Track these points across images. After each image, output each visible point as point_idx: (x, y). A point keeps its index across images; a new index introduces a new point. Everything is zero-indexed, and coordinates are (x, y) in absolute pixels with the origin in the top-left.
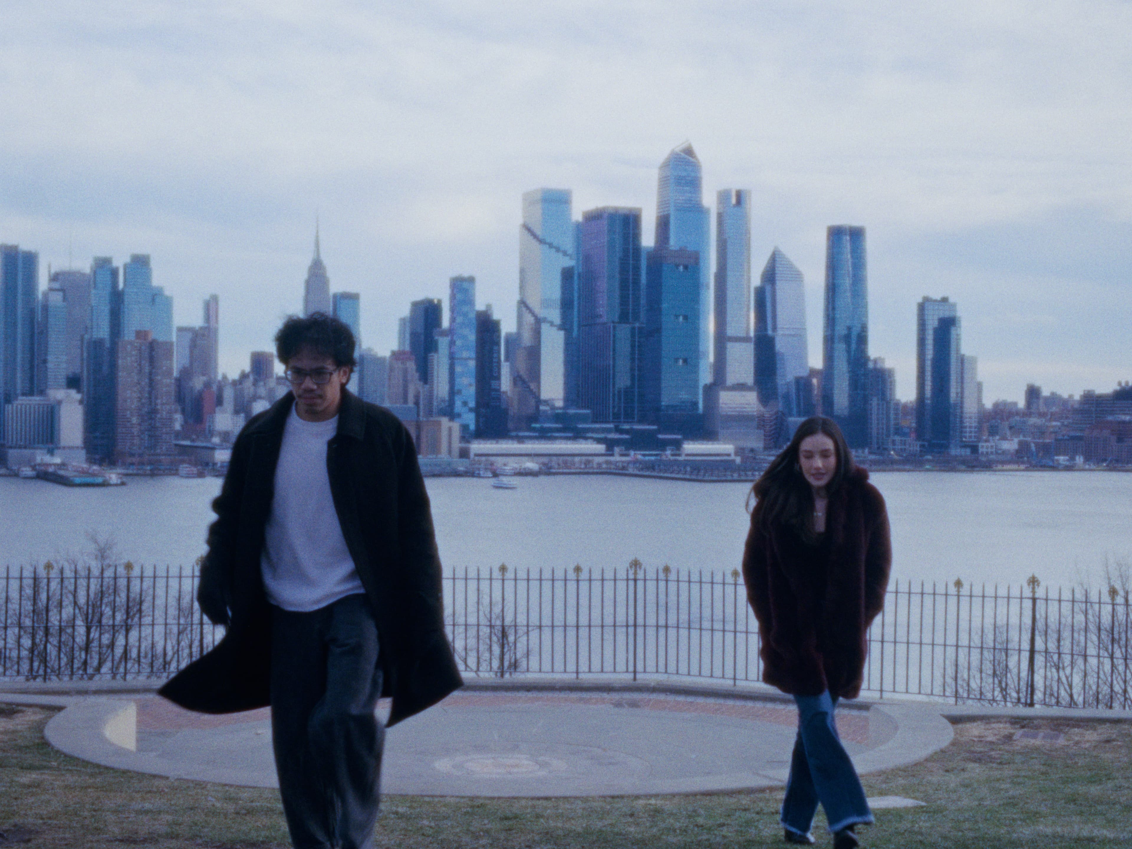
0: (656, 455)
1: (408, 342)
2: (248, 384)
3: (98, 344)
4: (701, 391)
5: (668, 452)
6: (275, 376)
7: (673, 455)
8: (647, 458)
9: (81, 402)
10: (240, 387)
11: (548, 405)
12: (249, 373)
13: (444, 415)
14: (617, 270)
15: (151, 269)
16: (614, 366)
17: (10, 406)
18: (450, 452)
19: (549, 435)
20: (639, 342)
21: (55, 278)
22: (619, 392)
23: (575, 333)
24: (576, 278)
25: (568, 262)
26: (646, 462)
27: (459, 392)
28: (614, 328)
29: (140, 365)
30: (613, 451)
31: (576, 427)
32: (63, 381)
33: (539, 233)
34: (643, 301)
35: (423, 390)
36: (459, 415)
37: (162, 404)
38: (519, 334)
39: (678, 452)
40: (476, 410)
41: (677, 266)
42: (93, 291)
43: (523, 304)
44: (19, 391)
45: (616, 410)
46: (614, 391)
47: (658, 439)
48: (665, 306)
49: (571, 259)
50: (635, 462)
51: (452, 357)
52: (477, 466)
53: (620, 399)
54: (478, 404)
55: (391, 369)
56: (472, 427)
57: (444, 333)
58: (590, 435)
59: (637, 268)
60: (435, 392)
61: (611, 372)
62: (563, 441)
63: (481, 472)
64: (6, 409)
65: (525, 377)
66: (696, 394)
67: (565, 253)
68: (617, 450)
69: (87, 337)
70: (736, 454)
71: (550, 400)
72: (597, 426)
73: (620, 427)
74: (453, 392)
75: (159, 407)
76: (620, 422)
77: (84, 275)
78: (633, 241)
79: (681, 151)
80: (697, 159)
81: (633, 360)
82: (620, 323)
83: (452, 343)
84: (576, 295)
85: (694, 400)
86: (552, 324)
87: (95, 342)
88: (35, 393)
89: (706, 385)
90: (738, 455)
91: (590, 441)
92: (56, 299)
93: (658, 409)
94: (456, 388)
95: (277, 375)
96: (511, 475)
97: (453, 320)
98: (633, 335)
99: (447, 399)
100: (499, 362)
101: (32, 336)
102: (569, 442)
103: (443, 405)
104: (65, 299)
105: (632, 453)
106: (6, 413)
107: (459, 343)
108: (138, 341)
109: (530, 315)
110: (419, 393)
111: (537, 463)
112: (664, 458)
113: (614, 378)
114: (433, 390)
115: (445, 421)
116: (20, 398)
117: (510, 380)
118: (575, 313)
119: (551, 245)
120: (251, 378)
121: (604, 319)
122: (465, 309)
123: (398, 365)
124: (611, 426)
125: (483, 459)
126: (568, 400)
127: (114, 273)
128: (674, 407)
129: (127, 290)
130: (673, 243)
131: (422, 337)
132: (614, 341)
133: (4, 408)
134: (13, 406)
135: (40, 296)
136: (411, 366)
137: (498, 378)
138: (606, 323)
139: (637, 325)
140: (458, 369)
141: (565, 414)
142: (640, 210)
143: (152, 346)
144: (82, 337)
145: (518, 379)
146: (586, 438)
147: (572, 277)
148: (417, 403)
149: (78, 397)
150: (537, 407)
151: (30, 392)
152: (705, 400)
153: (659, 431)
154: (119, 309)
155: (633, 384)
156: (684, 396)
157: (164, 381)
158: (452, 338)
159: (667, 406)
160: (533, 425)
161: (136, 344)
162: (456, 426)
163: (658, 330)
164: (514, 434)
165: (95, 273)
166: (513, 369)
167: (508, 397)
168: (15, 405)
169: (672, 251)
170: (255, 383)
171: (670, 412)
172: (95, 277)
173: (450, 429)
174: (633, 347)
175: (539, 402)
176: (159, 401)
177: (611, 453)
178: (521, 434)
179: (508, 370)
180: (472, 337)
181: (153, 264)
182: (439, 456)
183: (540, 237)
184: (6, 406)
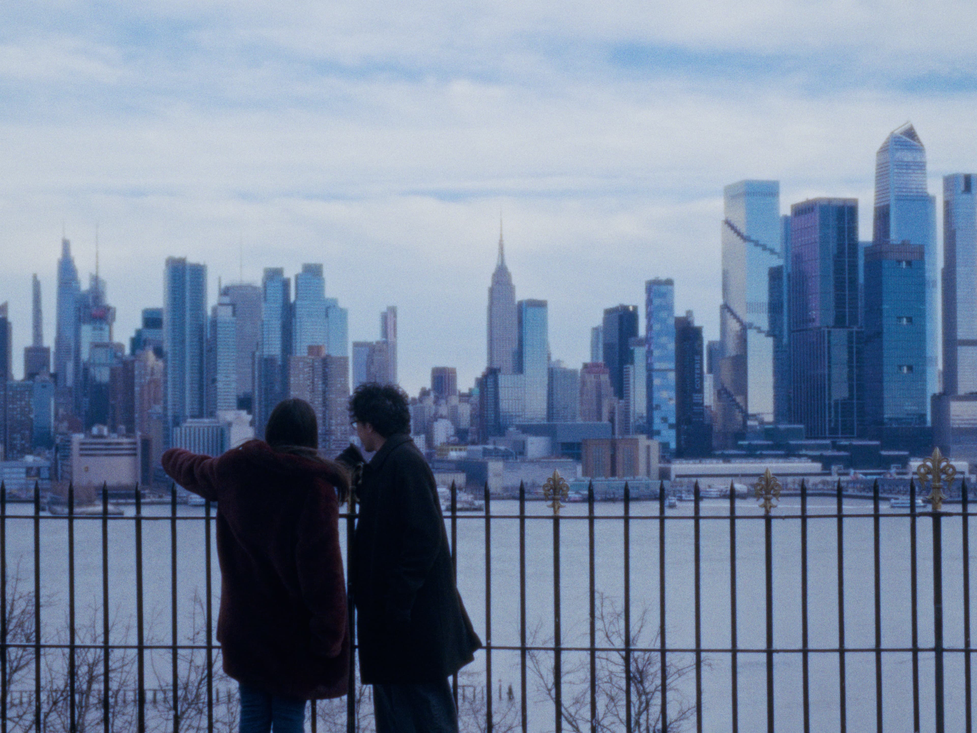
0: (879, 474)
1: (601, 353)
2: (430, 401)
3: (269, 361)
4: (929, 401)
5: (893, 470)
6: (458, 393)
7: (898, 474)
8: (869, 477)
9: (252, 423)
10: (421, 405)
11: (756, 419)
12: (429, 390)
13: (642, 433)
14: (832, 268)
15: (323, 279)
16: (829, 375)
17: (179, 429)
18: (648, 473)
19: (758, 452)
20: (857, 348)
21: (225, 292)
22: (836, 404)
23: (785, 340)
24: (785, 279)
25: (777, 262)
26: (866, 482)
27: (658, 407)
28: (829, 332)
29: (313, 382)
30: (830, 469)
31: (788, 443)
32: (233, 401)
33: (743, 230)
34: (861, 303)
35: (618, 404)
36: (658, 433)
37: (337, 425)
38: (723, 343)
39: (904, 471)
40: (677, 426)
41: (899, 262)
42: (263, 305)
43: (726, 308)
44: (188, 412)
45: (832, 425)
46: (830, 404)
47: (880, 455)
48: (885, 307)
49: (779, 257)
50: (855, 482)
51: (650, 370)
52: (678, 488)
53: (836, 412)
54: (678, 419)
55: (584, 383)
56: (673, 445)
57: (641, 343)
58: (804, 452)
59: (854, 267)
60: (632, 408)
61: (827, 383)
62: (774, 460)
63: (683, 495)
64: (174, 433)
65: (730, 389)
66: (924, 404)
67: (772, 251)
68: (834, 468)
69: (257, 353)
70: (971, 472)
71: (759, 414)
72: (813, 442)
73: (838, 443)
74: (651, 407)
75: (333, 428)
76: (838, 438)
77: (255, 288)
78: (848, 236)
79: (901, 134)
80: (919, 142)
81: (850, 367)
82: (834, 327)
83: (649, 353)
84: (785, 297)
85: (923, 412)
86: (759, 330)
87: (266, 360)
88: (205, 415)
89: (935, 395)
90: (974, 473)
91: (803, 459)
92: (226, 313)
93: (881, 423)
94: (655, 403)
95: (459, 392)
96: (716, 498)
97: (649, 328)
98: (850, 341)
99: (645, 415)
100: (701, 374)
101: (201, 354)
102: (781, 460)
103: (641, 422)
104: (234, 313)
105: (852, 471)
106: (175, 435)
107: (656, 353)
108: (310, 357)
109: (735, 321)
110: (614, 408)
111: (745, 484)
112: (888, 476)
113: (830, 389)
114: (629, 406)
115: (643, 440)
116: (189, 420)
117: (714, 394)
118: (785, 319)
119: (757, 244)
120: (432, 395)
121: (817, 324)
122: (663, 314)
123: (591, 379)
124: (828, 442)
125: (686, 480)
126: (777, 413)
127: (286, 284)
128: (897, 420)
129: (298, 303)
130: (894, 237)
131: (617, 348)
132: (829, 347)
133: (173, 431)
134: (181, 430)
135: (209, 312)
136: (605, 378)
137: (701, 391)
138: (820, 328)
139: (855, 329)
140: (657, 382)
141: (776, 430)
142: (855, 201)
143: (326, 362)
144: (253, 354)
145: (722, 392)
146: (800, 456)
147: (780, 279)
148: (612, 420)
149: (249, 417)
150: (745, 422)
151: (200, 415)
152: (934, 413)
153: (883, 447)
154: (291, 323)
155: (851, 397)
156: (910, 407)
157: (339, 399)
158: (649, 348)
159: (890, 419)
160: (740, 443)
161: (308, 361)
162: (654, 444)
163: (879, 334)
164: (718, 452)
165: (265, 286)
166: (717, 380)
167: (711, 411)
168: (183, 429)
169: (893, 245)
170: (436, 402)
171: (894, 426)
172: (265, 290)
173: (648, 447)
174: (850, 353)
175: (746, 416)
176: (333, 421)
177: (828, 472)
178: (727, 452)
179: (712, 383)
180: (672, 346)
181: (326, 274)
182: (637, 478)
183: (745, 234)
184: (175, 429)
